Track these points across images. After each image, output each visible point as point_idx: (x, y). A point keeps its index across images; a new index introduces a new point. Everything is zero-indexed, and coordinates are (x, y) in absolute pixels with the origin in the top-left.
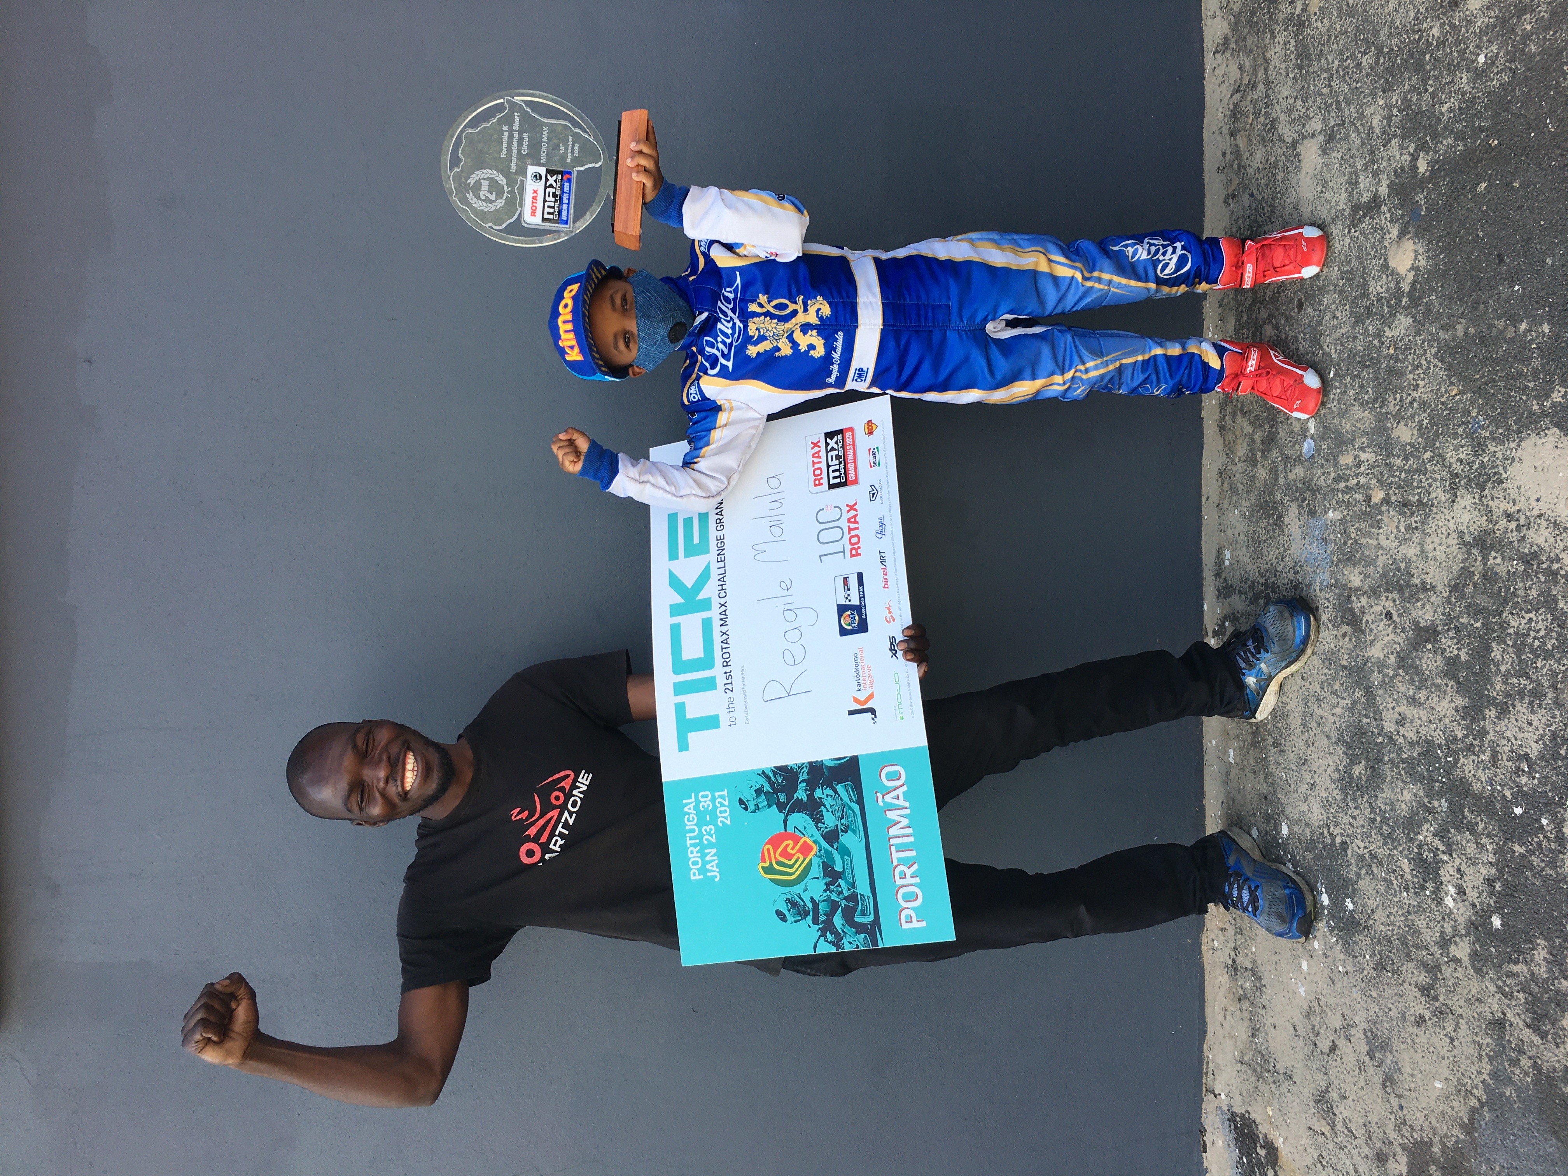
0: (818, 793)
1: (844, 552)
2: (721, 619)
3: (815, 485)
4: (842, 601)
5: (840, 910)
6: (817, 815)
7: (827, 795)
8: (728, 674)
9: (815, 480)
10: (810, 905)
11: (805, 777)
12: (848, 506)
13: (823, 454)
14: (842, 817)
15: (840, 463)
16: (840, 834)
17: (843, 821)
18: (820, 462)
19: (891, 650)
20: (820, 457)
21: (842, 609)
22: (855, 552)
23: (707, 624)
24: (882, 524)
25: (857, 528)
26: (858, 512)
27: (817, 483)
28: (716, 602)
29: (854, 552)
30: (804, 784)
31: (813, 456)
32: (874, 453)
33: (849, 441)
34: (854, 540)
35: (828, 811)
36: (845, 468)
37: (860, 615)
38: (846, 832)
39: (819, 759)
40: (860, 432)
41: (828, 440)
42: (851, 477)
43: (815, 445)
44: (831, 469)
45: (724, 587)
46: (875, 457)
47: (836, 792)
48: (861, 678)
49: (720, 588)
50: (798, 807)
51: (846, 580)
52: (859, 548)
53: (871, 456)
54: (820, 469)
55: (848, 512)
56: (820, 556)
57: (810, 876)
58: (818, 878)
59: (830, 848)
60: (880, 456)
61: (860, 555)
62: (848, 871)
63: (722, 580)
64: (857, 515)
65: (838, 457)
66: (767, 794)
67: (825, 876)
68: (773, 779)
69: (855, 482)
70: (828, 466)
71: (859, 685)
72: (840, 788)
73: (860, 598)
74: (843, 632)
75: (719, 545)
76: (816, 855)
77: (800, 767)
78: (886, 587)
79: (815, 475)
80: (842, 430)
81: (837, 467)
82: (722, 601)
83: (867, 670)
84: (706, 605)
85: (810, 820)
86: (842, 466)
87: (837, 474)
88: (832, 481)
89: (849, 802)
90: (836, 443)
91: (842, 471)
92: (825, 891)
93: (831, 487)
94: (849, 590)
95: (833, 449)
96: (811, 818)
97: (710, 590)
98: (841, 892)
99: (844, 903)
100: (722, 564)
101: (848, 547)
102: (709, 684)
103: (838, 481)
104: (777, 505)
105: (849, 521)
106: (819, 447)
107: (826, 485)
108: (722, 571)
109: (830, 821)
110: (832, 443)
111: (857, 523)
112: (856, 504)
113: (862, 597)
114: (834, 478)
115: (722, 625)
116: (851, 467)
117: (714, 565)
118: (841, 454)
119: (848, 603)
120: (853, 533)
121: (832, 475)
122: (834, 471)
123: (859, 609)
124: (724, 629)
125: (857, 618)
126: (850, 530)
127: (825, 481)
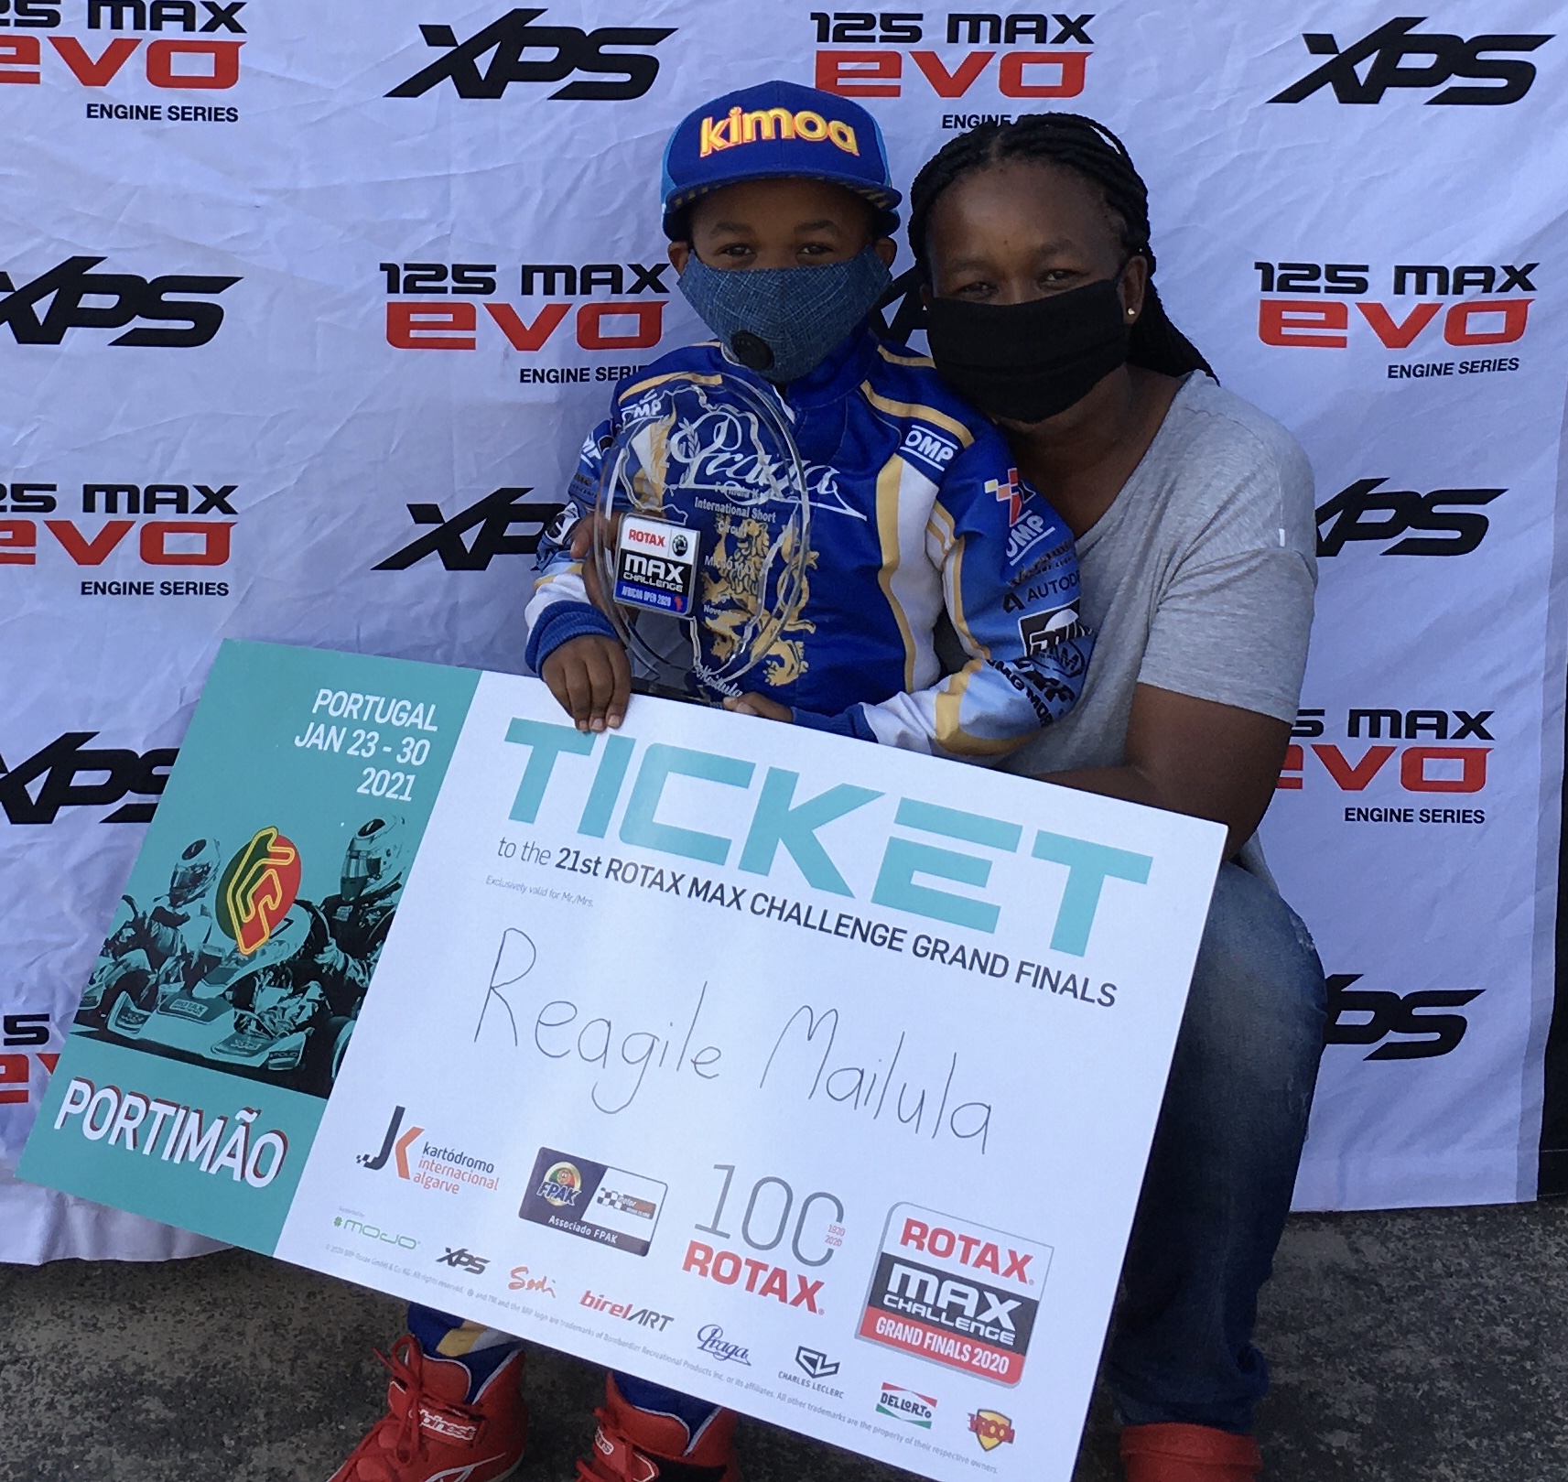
0: (314, 990)
1: (713, 1230)
2: (708, 884)
3: (910, 1223)
4: (607, 1182)
5: (148, 968)
6: (286, 974)
7: (302, 1008)
8: (591, 868)
9: (924, 1227)
10: (180, 912)
11: (350, 973)
12: (818, 1285)
13: (984, 1275)
14: (259, 1026)
15: (937, 1311)
16: (240, 1012)
17: (253, 1026)
18: (965, 1259)
19: (461, 1253)
20: (977, 1264)
21: (592, 1173)
22: (699, 1259)
23: (713, 849)
24: (730, 1352)
25: (750, 1287)
26: (787, 1307)
27: (914, 1232)
28: (752, 883)
29: (700, 1255)
30: (339, 967)
31: (991, 1248)
32: (921, 1410)
33: (984, 1357)
34: (727, 1268)
35: (282, 1000)
36: (916, 1319)
37: (561, 1213)
38: (237, 1025)
39: (362, 1014)
40: (992, 1397)
41: (1012, 1304)
42: (885, 1325)
43: (1018, 1266)
44: (933, 1281)
45: (775, 913)
46: (906, 1406)
47: (300, 1028)
48: (445, 1163)
49: (778, 904)
50: (315, 942)
51: (646, 1209)
52: (703, 1272)
53: (914, 1400)
54: (947, 1253)
55: (803, 1280)
56: (731, 1169)
57: (217, 929)
58: (205, 941)
59: (232, 981)
60: (902, 1422)
61: (687, 1267)
62: (187, 1005)
63: (797, 915)
64: (783, 1299)
65: (955, 1311)
66: (363, 882)
67: (202, 956)
68: (379, 903)
69: (867, 1330)
70: (943, 1277)
71: (435, 1153)
72: (300, 1038)
73: (593, 1227)
74: (547, 1158)
75: (881, 931)
76: (236, 950)
77: (368, 971)
78: (589, 1300)
79: (937, 1232)
80: (1024, 1352)
81: (929, 1298)
82: (745, 901)
83: (452, 1181)
84: (757, 859)
85: (285, 958)
86: (926, 1313)
87: (912, 1292)
88: (898, 1271)
89: (271, 1049)
90: (996, 1323)
91: (912, 1308)
92: (184, 949)
93: (886, 1263)
94: (624, 1208)
95: (983, 1306)
96: (289, 962)
97: (786, 879)
98: (167, 981)
99: (153, 978)
100: (830, 923)
101: (718, 1245)
102: (594, 823)
103: (894, 1285)
104: (909, 1108)
105: (780, 1274)
106: (1008, 1273)
107: (895, 1249)
108: (815, 920)
109: (267, 997)
110: (1000, 1311)
111: (763, 1292)
112: (812, 1307)
113: (594, 1233)
114: (905, 1280)
115: (695, 882)
116: (911, 1334)
117: (835, 905)
118: (959, 1323)
119: (599, 1193)
120: (746, 1271)
121: (916, 1277)
122: (923, 1286)
123: (571, 1216)
124: (685, 886)
125: (558, 1202)
126: (757, 1267)
127: (910, 1252)
